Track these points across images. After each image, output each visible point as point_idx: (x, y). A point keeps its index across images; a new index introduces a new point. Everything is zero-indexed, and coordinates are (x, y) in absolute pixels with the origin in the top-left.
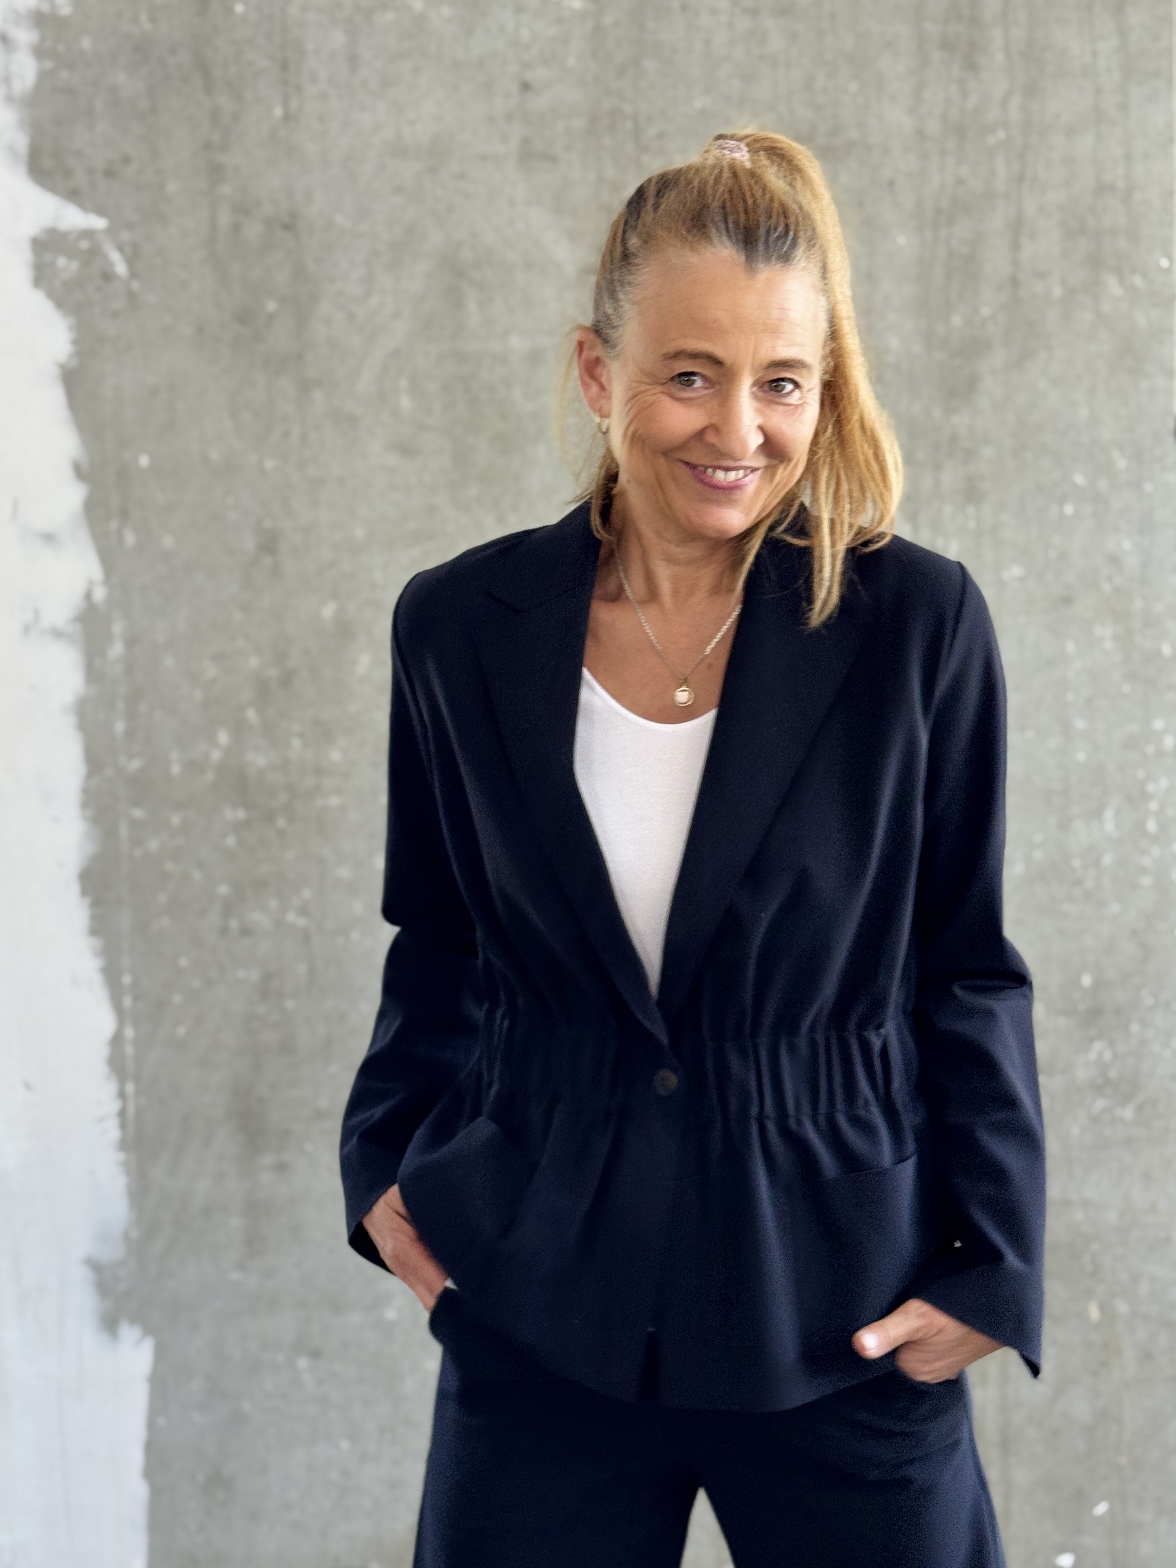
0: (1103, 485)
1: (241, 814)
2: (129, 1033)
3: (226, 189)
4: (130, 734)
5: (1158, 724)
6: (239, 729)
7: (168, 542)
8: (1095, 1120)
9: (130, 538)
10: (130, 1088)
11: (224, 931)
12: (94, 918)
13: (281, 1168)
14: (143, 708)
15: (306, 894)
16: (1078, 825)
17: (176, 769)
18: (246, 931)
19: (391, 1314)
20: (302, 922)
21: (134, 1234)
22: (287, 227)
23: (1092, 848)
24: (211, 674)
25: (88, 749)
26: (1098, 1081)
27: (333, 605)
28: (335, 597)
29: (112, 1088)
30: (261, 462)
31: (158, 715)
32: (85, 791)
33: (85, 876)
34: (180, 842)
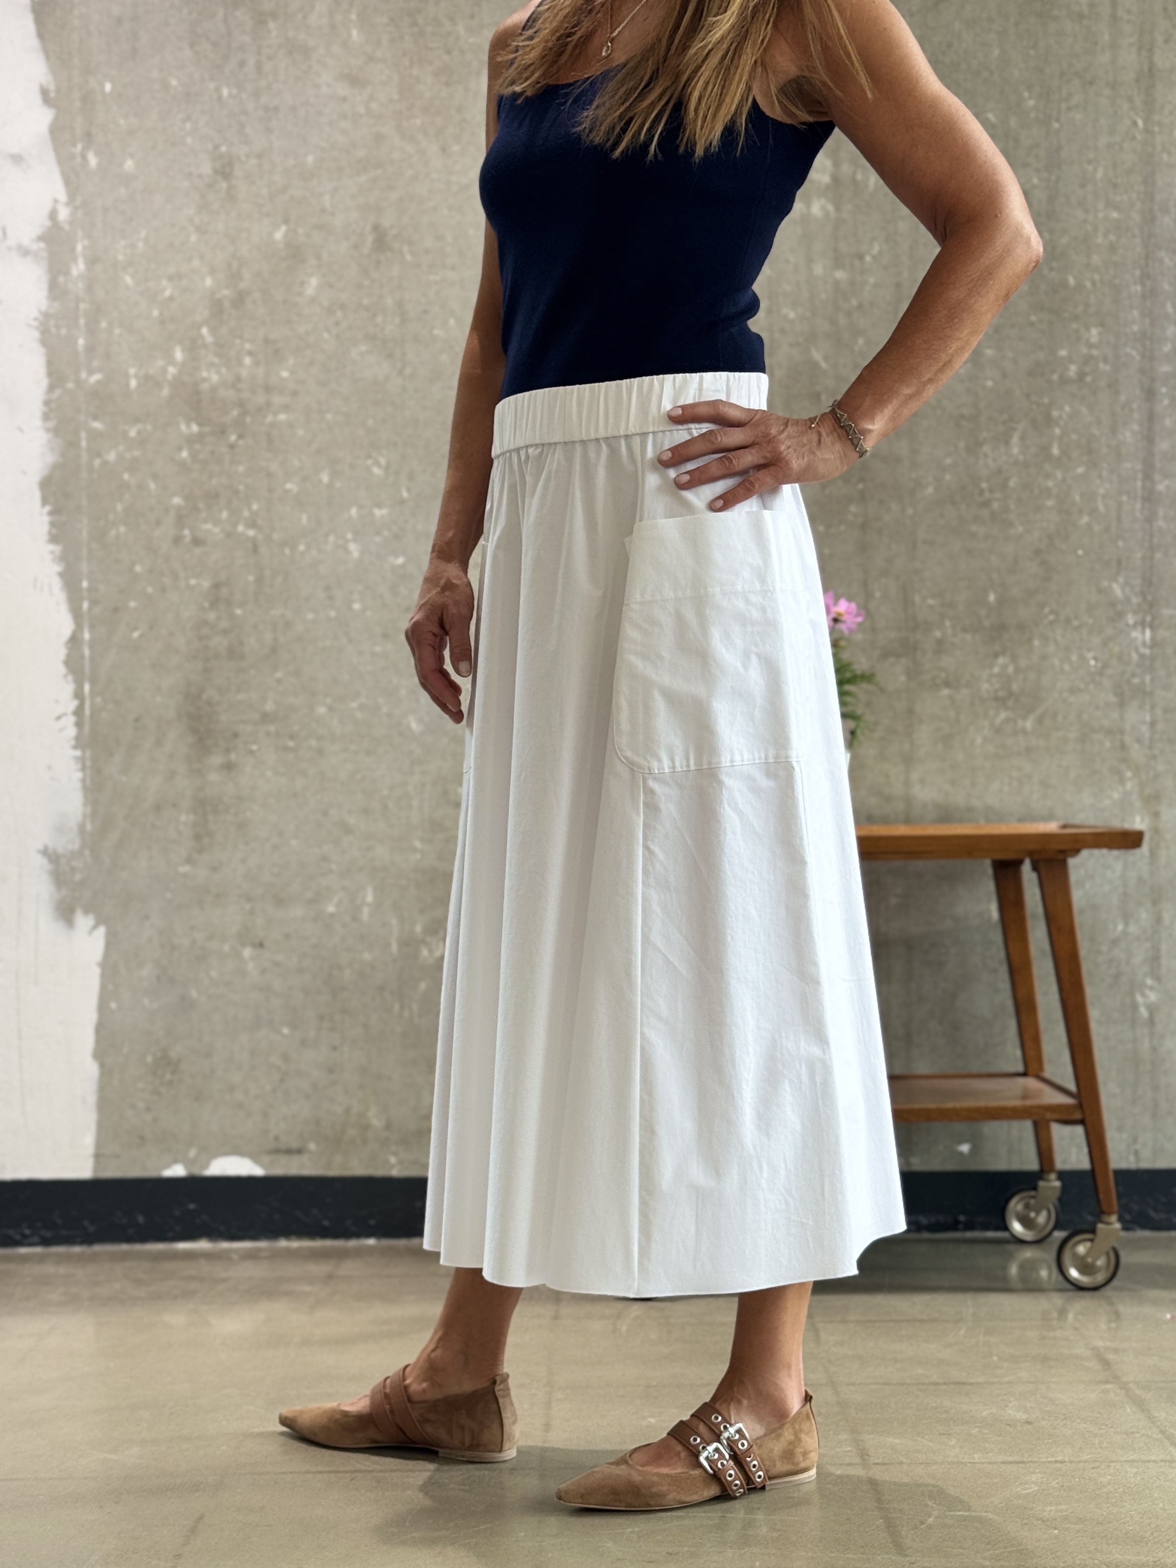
0: (1013, 123)
1: (195, 428)
2: (87, 636)
4: (90, 349)
5: (1063, 353)
6: (193, 347)
7: (129, 164)
8: (998, 731)
9: (93, 161)
10: (87, 688)
11: (177, 540)
12: (53, 525)
13: (229, 767)
14: (104, 324)
15: (255, 507)
16: (986, 449)
17: (133, 383)
18: (197, 542)
19: (331, 909)
20: (251, 533)
21: (89, 827)
23: (1000, 471)
24: (168, 293)
25: (50, 363)
26: (1001, 694)
27: (284, 228)
28: (286, 221)
29: (69, 688)
30: (218, 90)
31: (117, 331)
32: (47, 403)
33: (46, 484)
34: (137, 453)
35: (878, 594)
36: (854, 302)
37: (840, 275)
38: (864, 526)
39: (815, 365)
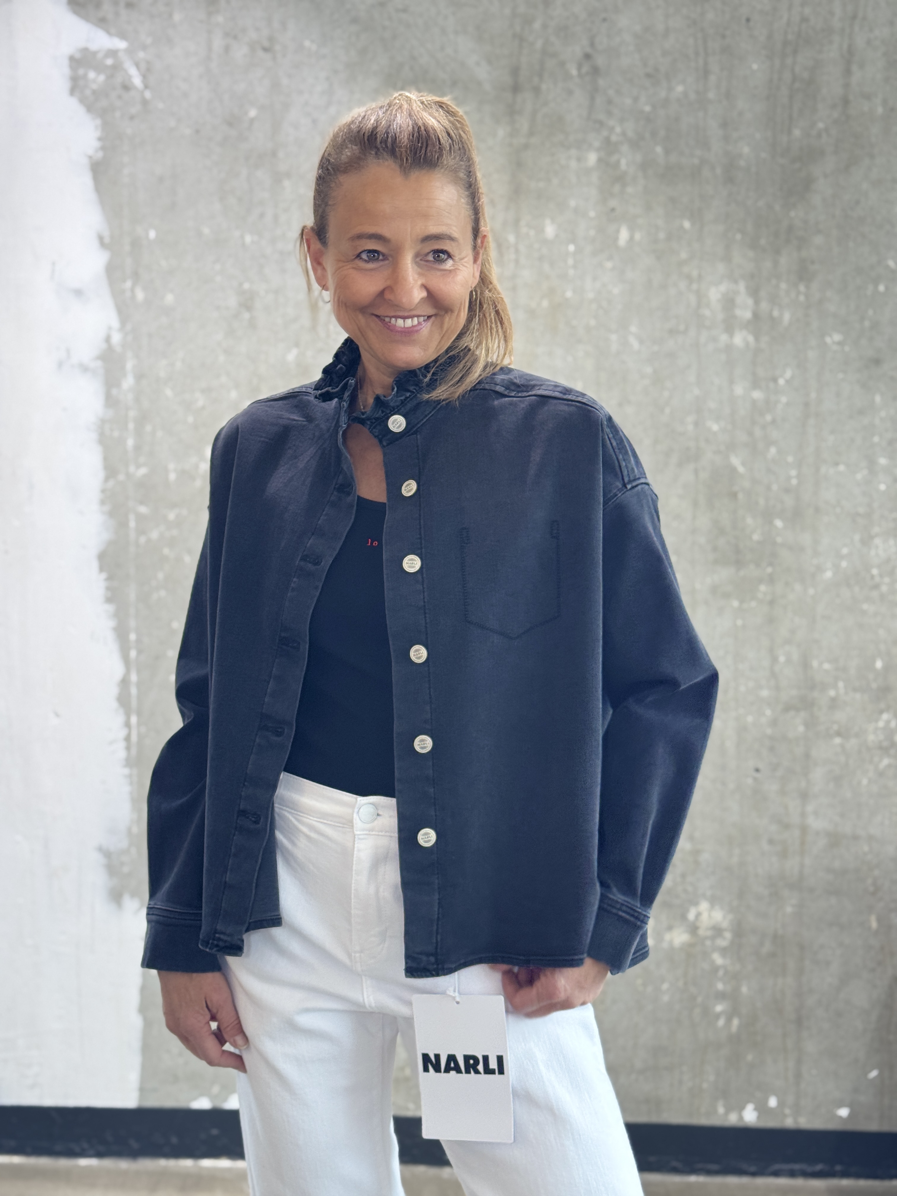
2: (134, 677)
3: (220, 19)
4: (138, 448)
7: (170, 298)
8: (881, 774)
9: (140, 295)
10: (134, 719)
12: (108, 589)
14: (148, 428)
16: (877, 541)
17: (172, 476)
21: (135, 830)
22: (266, 50)
23: (888, 560)
24: (200, 403)
25: (106, 459)
26: (885, 744)
27: (294, 352)
28: (297, 345)
29: (120, 719)
30: (242, 237)
31: (160, 434)
32: (103, 491)
33: (102, 557)
34: (175, 532)
35: (782, 659)
36: (769, 418)
37: (757, 395)
38: (772, 603)
39: (734, 470)
